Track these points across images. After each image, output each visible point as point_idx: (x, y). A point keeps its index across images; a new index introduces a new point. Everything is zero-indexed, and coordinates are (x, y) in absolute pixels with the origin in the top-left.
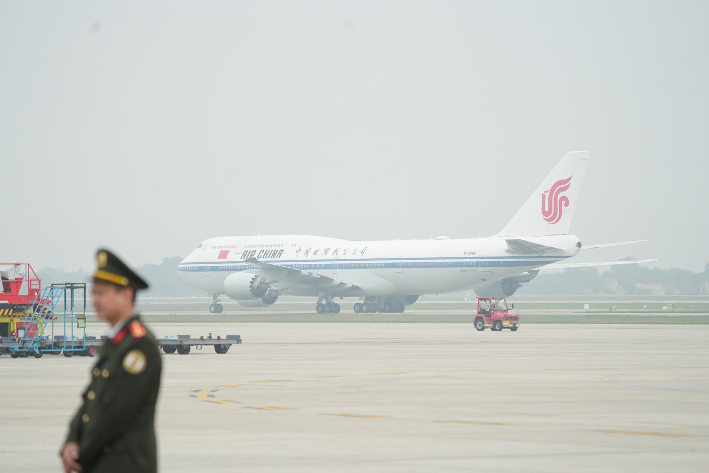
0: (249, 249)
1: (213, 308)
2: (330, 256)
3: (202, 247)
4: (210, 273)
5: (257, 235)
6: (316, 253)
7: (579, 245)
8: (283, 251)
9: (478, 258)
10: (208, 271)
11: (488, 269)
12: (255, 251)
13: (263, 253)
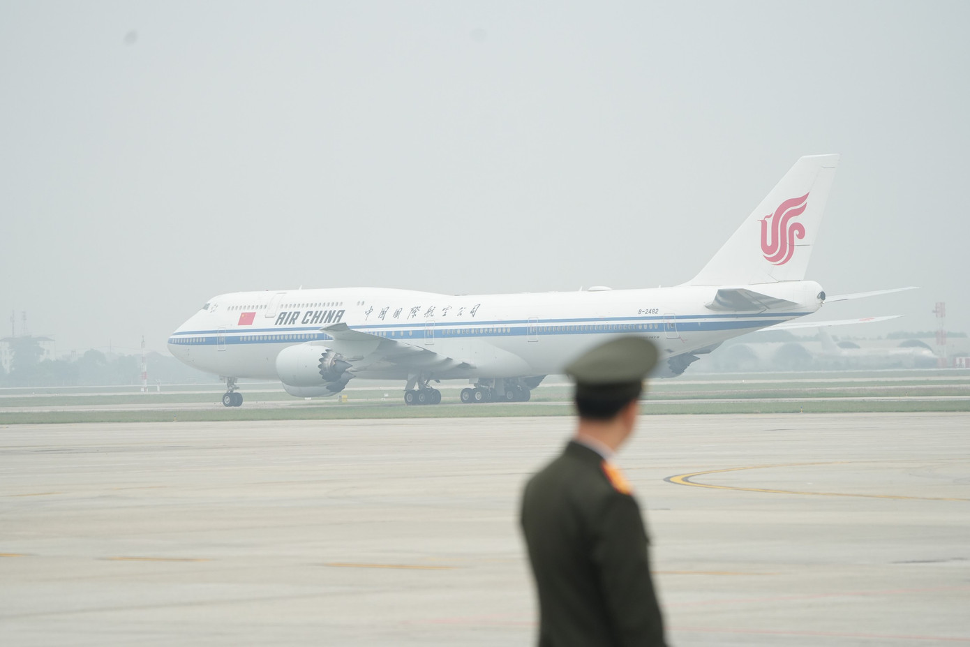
0: (288, 310)
1: (227, 400)
2: (420, 318)
3: (210, 307)
4: (225, 346)
5: (298, 289)
6: (397, 314)
7: (822, 296)
8: (343, 311)
9: (661, 318)
10: (222, 343)
11: (677, 334)
12: (298, 313)
13: (310, 315)
